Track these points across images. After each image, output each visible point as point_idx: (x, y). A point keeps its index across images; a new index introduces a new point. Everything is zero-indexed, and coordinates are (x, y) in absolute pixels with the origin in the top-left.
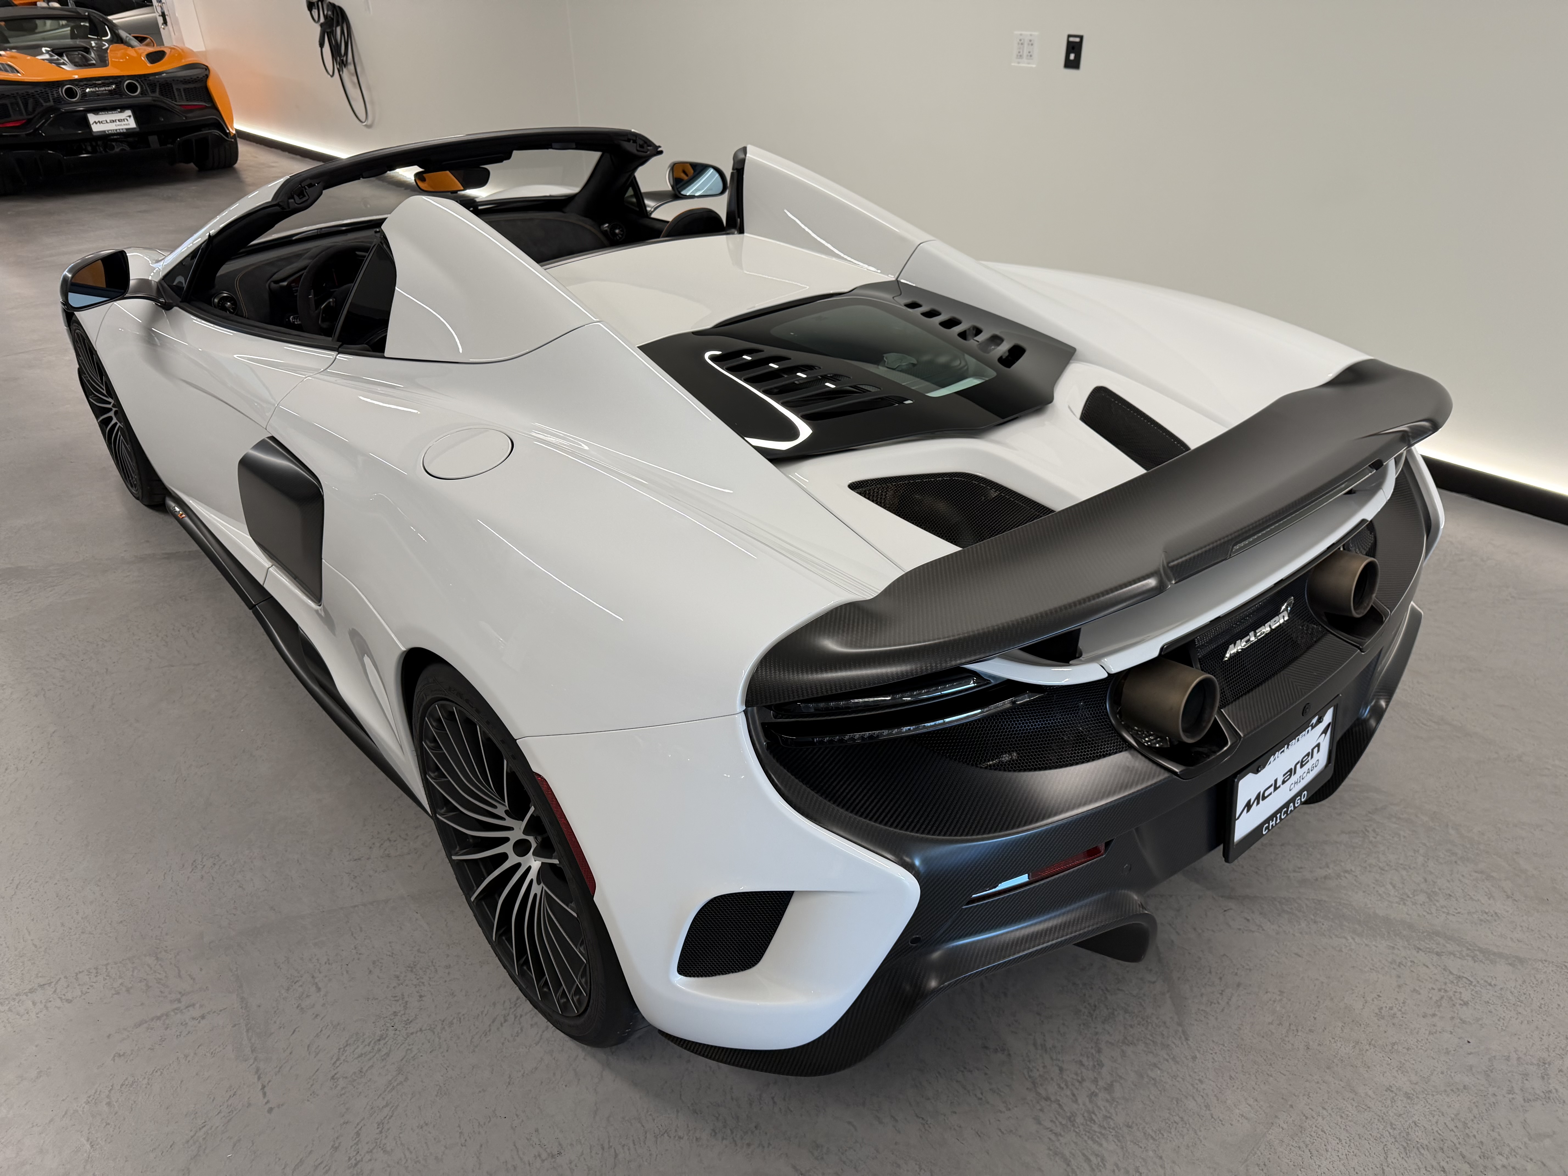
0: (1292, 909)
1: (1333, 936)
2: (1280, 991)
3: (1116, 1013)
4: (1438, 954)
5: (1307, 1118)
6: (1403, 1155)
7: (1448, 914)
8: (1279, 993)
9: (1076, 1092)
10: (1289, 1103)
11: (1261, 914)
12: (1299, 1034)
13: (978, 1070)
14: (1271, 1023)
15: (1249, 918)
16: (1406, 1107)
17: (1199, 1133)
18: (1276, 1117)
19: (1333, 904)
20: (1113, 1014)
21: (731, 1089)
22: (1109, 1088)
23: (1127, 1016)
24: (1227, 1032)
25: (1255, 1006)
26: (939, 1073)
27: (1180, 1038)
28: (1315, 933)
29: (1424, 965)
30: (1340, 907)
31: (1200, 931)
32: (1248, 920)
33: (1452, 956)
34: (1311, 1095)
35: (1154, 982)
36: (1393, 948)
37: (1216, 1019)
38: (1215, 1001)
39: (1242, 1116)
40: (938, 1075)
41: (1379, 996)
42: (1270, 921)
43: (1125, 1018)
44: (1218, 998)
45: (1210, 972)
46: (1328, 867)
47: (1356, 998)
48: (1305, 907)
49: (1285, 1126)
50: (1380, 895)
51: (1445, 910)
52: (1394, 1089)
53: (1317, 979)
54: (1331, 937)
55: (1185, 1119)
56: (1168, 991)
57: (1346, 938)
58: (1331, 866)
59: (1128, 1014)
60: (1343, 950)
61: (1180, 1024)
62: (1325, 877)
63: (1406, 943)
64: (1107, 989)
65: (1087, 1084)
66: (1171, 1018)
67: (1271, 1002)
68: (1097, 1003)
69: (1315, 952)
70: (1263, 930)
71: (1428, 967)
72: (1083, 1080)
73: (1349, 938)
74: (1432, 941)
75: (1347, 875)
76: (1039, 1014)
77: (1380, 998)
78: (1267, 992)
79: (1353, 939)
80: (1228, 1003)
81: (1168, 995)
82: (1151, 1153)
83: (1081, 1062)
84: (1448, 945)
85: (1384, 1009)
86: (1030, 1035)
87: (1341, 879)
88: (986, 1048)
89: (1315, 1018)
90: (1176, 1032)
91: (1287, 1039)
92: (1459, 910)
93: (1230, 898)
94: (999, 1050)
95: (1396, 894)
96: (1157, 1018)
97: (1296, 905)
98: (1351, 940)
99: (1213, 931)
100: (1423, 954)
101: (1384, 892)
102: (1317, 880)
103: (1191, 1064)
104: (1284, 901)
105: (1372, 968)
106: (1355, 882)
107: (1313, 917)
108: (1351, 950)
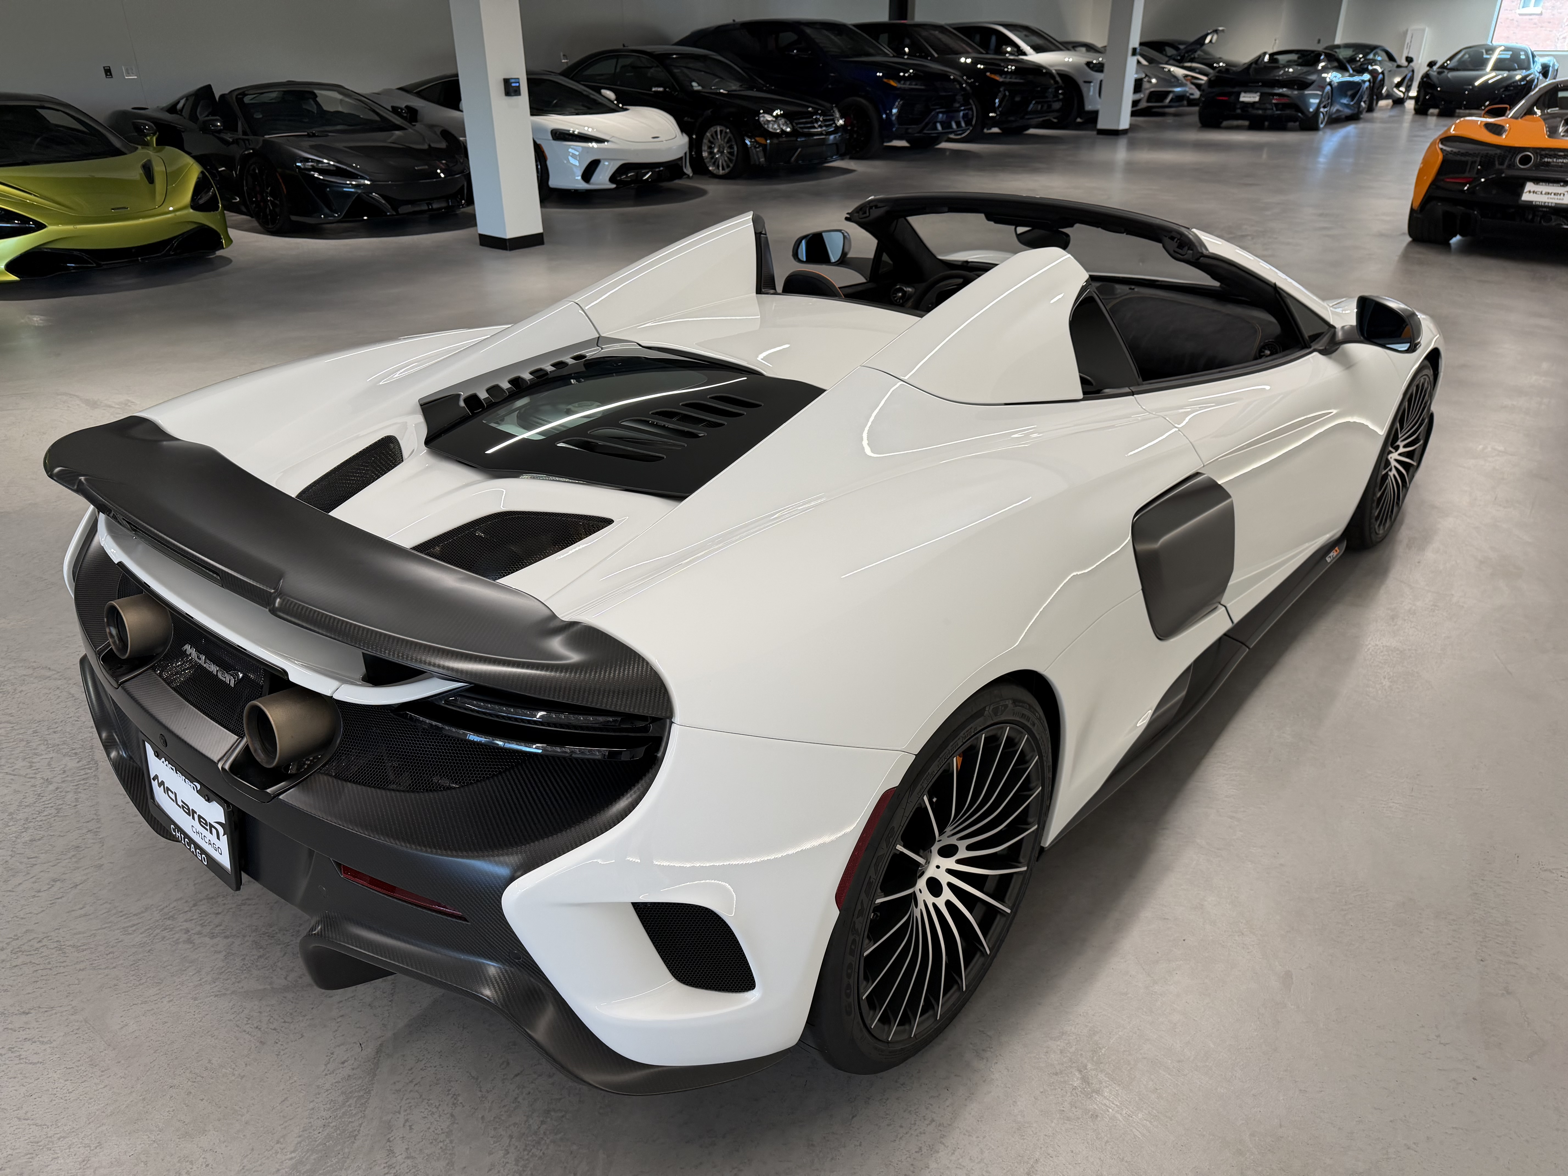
0: (350, 1106)
1: (299, 1139)
2: (244, 1076)
3: (261, 950)
5: (102, 1071)
6: (32, 1139)
8: (242, 1074)
9: (194, 921)
10: (123, 1062)
11: (349, 1076)
12: (190, 1083)
14: (210, 1061)
15: (346, 1064)
16: (75, 1155)
17: (123, 994)
18: (114, 1049)
19: (346, 1150)
22: (189, 941)
24: (212, 1026)
25: (234, 1052)
27: (219, 991)
28: (310, 1123)
30: (340, 1156)
31: (339, 1020)
34: (123, 1079)
35: (286, 978)
37: (230, 1020)
38: (250, 1022)
39: (126, 1025)
41: (207, 1165)
43: (253, 955)
44: (253, 1025)
45: (285, 1022)
46: (408, 1158)
47: (212, 1143)
48: (350, 1120)
49: (103, 1054)
52: (98, 1150)
53: (248, 1111)
54: (300, 1137)
55: (141, 987)
56: (272, 988)
57: (294, 1151)
58: (409, 1162)
61: (233, 992)
62: (391, 1152)
65: (199, 928)
66: (243, 987)
69: (284, 1117)
70: (326, 1075)
72: (203, 926)
77: (204, 1166)
78: (246, 1064)
79: (291, 1159)
80: (245, 1031)
82: (121, 962)
83: (220, 925)
85: (191, 1166)
87: (384, 1168)
89: (202, 1100)
90: (227, 989)
91: (188, 1071)
93: (379, 1051)
96: (246, 978)
97: (354, 1112)
98: (289, 1156)
102: (389, 1140)
103: (190, 996)
104: (363, 1101)
105: (246, 1168)
108: (277, 1153)
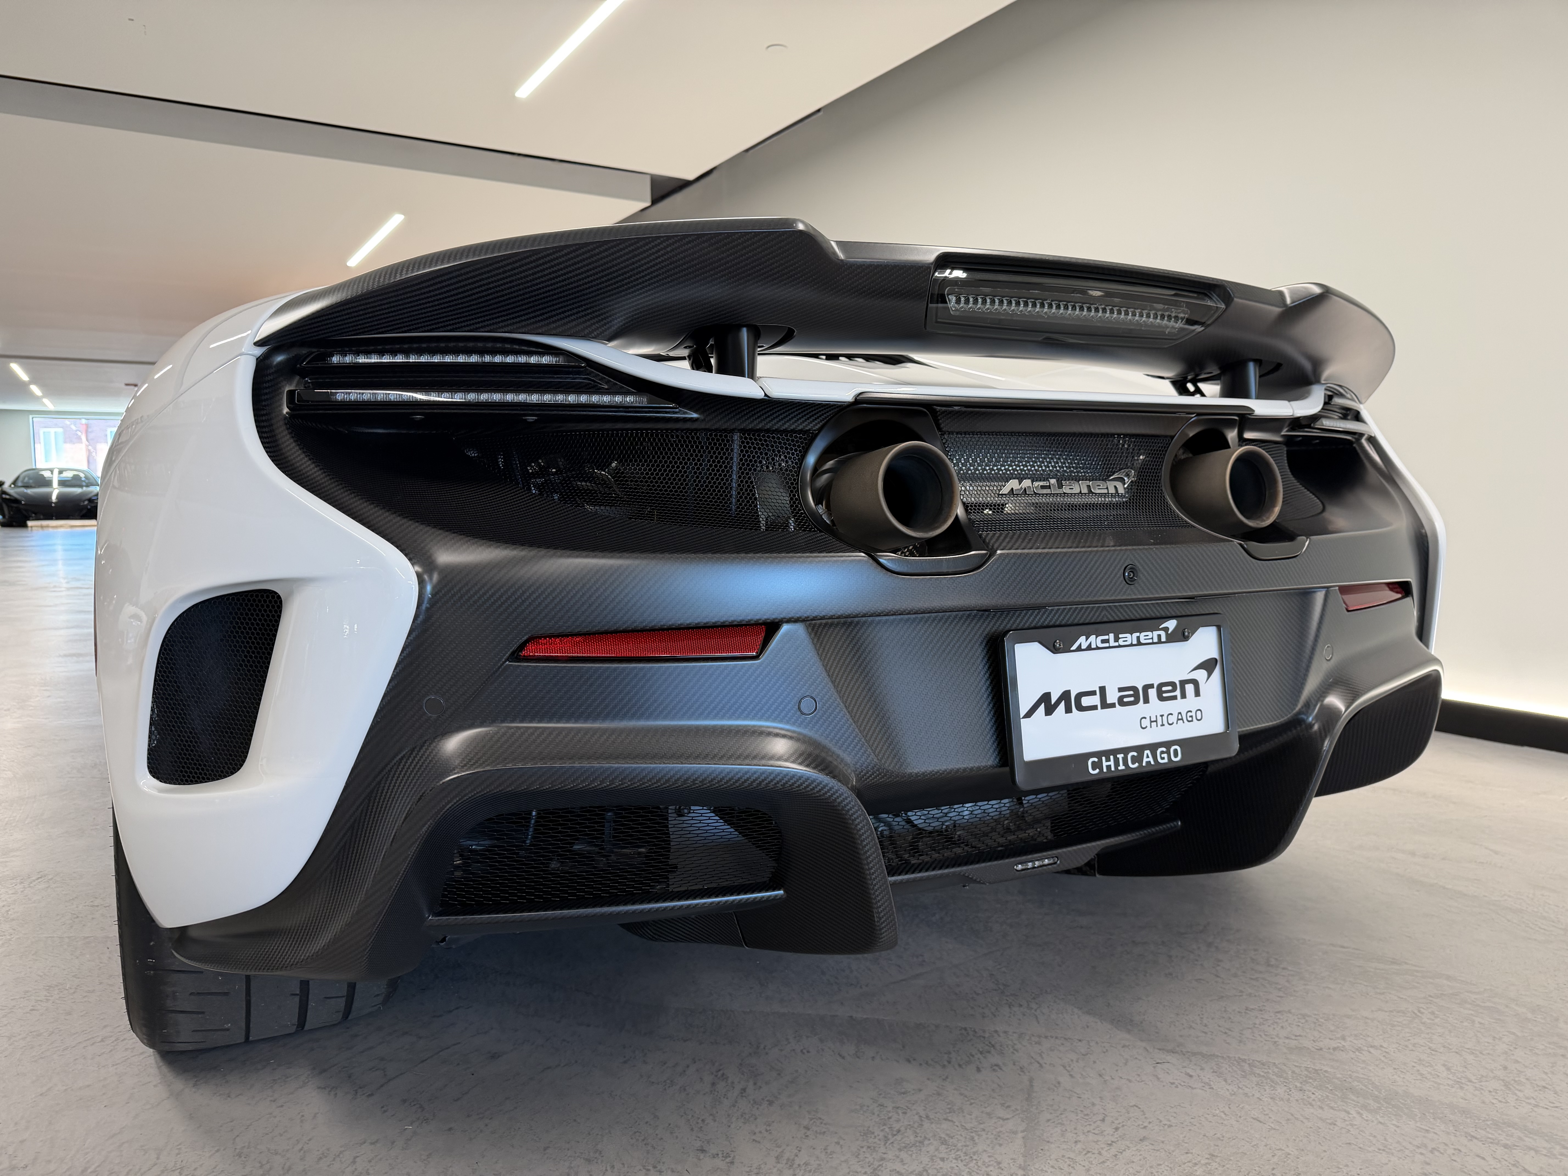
0: (1267, 1073)
1: (1326, 1108)
2: (1211, 1155)
3: (927, 1142)
4: (1506, 1146)
7: (1536, 1106)
8: (1208, 1156)
11: (1214, 1072)
13: (673, 1171)
15: (1194, 1074)
19: (1339, 1076)
20: (921, 1142)
21: (310, 1140)
23: (943, 1148)
26: (613, 1167)
28: (1297, 1100)
29: (1478, 1156)
30: (1349, 1080)
31: (1108, 1078)
32: (1191, 1076)
33: (1532, 1153)
35: (1006, 1119)
36: (1427, 1131)
38: (1095, 1151)
40: (608, 1168)
42: (1225, 1080)
43: (937, 1149)
44: (1102, 1148)
45: (1103, 1120)
46: (1344, 1039)
48: (1290, 1073)
50: (1422, 1075)
51: (1533, 1101)
53: (1280, 1149)
54: (1322, 1108)
56: (1024, 1131)
57: (1347, 1112)
58: (1350, 1039)
59: (943, 1146)
60: (1338, 1123)
62: (1336, 1049)
63: (1451, 1128)
64: (927, 1117)
66: (1013, 1159)
67: (1190, 1164)
68: (903, 1129)
69: (1288, 1120)
70: (1211, 1088)
71: (1483, 1159)
73: (1353, 1112)
74: (1500, 1132)
75: (1371, 1050)
76: (807, 1128)
78: (1187, 1153)
79: (1360, 1114)
80: (1116, 1156)
81: (1020, 1135)
84: (1526, 1139)
86: (779, 1147)
87: (1361, 1053)
88: (703, 1151)
92: (1558, 1104)
93: (1172, 1051)
94: (720, 1156)
95: (1450, 1076)
96: (990, 1156)
97: (1276, 1070)
98: (1355, 1115)
99: (1130, 1081)
100: (1480, 1144)
101: (1430, 1073)
102: (1320, 1049)
104: (1258, 1064)
105: (1382, 1148)
106: (1383, 1059)
107: (1298, 1085)
108: (1352, 1125)
